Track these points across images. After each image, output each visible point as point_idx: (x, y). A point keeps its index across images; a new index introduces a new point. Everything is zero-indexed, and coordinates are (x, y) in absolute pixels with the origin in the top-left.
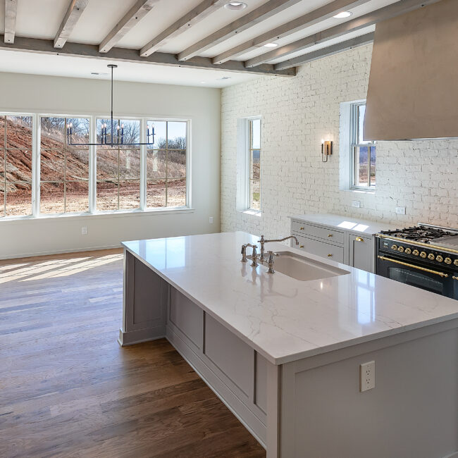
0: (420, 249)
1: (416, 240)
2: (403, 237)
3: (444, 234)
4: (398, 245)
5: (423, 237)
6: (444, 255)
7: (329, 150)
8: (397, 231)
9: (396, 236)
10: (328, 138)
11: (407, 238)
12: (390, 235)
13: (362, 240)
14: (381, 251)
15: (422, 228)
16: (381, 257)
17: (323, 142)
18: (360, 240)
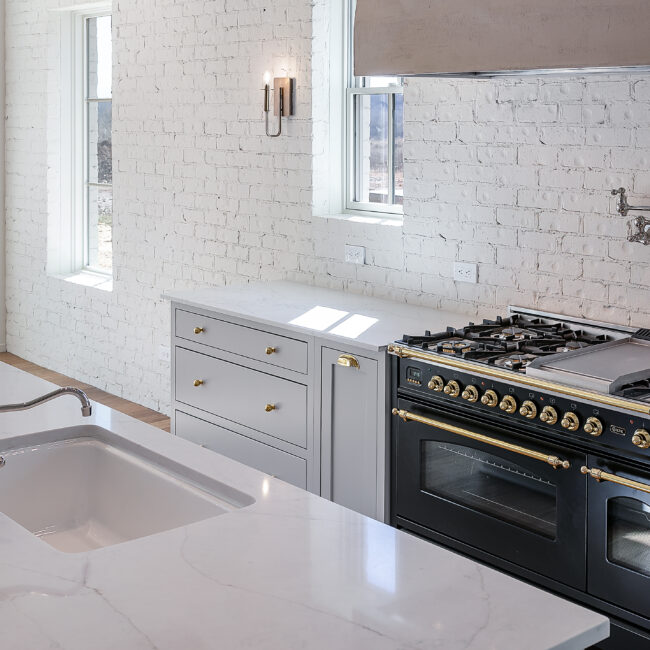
0: (501, 389)
1: (491, 363)
2: (458, 352)
3: (570, 339)
4: (446, 376)
5: (513, 349)
6: (562, 405)
7: (287, 101)
8: (450, 335)
9: (440, 350)
10: (284, 69)
11: (468, 357)
12: (425, 347)
13: (354, 363)
14: (401, 396)
15: (517, 320)
16: (402, 413)
17: (267, 79)
18: (348, 364)
